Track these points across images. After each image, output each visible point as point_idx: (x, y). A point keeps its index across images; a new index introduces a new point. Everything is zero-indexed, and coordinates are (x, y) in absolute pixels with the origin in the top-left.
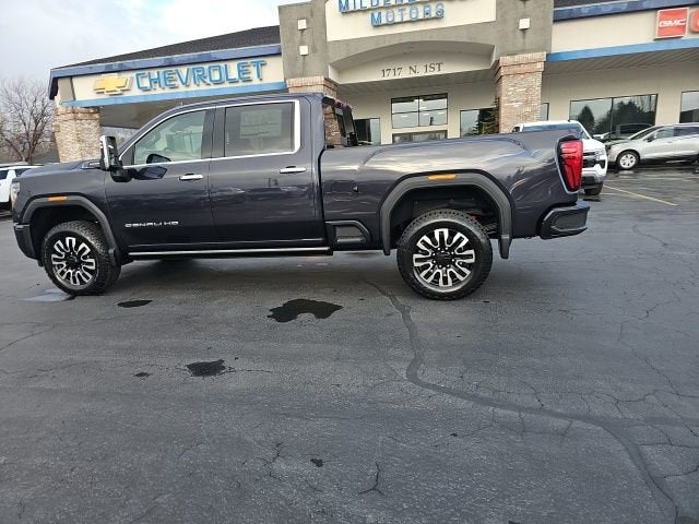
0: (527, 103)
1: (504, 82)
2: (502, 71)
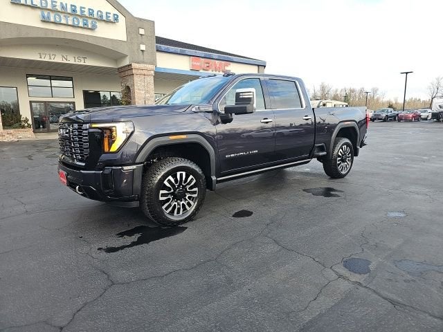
1: (136, 78)
2: (134, 71)
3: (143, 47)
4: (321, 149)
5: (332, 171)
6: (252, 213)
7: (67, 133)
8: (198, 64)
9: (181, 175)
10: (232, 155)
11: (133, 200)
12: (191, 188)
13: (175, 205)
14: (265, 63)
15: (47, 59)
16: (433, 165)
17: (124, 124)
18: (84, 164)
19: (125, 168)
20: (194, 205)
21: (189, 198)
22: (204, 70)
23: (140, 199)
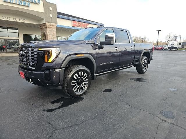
0: (53, 35)
1: (48, 29)
2: (47, 26)
3: (51, 16)
4: (137, 61)
5: (140, 71)
6: (111, 90)
7: (24, 53)
8: (75, 24)
9: (81, 73)
10: (103, 64)
11: (60, 85)
12: (85, 79)
13: (78, 87)
14: (104, 25)
15: (6, 19)
16: (177, 68)
17: (55, 49)
18: (34, 68)
19: (56, 70)
20: (86, 87)
21: (84, 84)
22: (78, 27)
23: (63, 85)
